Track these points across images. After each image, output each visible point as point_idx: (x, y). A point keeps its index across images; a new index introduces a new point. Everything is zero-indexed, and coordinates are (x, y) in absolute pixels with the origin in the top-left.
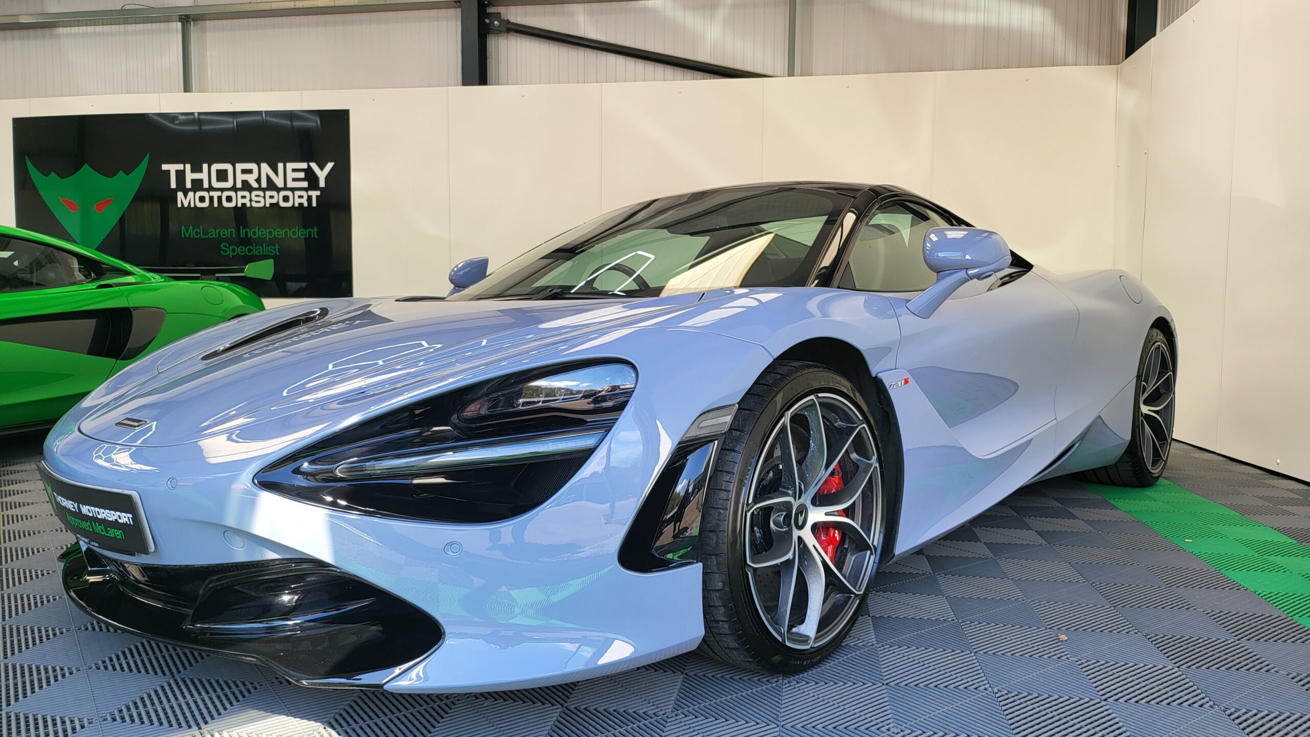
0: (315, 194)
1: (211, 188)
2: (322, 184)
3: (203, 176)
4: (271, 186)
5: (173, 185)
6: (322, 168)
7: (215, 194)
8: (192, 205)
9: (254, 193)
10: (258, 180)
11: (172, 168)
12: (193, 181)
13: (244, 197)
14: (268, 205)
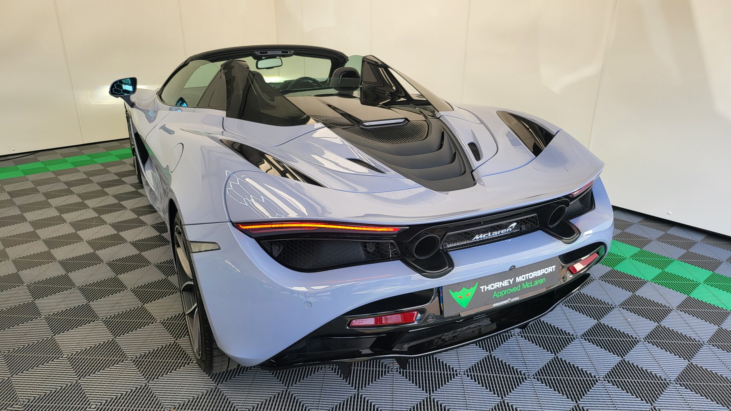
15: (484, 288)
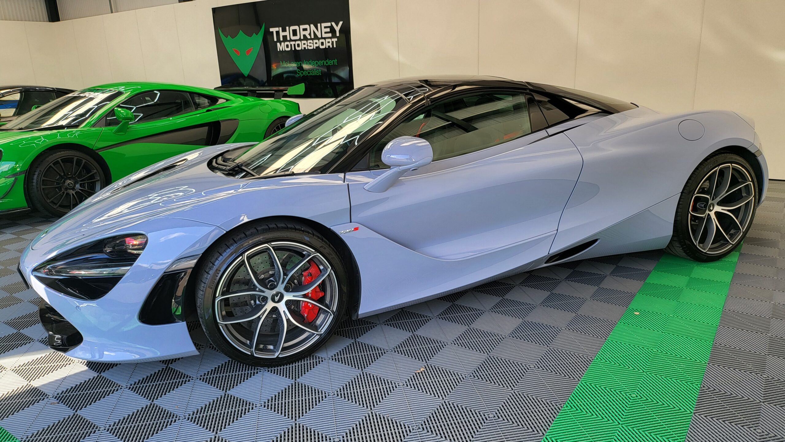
0: (335, 40)
1: (291, 40)
2: (338, 35)
3: (286, 33)
4: (316, 37)
5: (275, 40)
6: (337, 25)
7: (293, 43)
8: (284, 50)
9: (309, 41)
10: (310, 34)
11: (274, 30)
12: (283, 36)
13: (304, 44)
14: (315, 48)
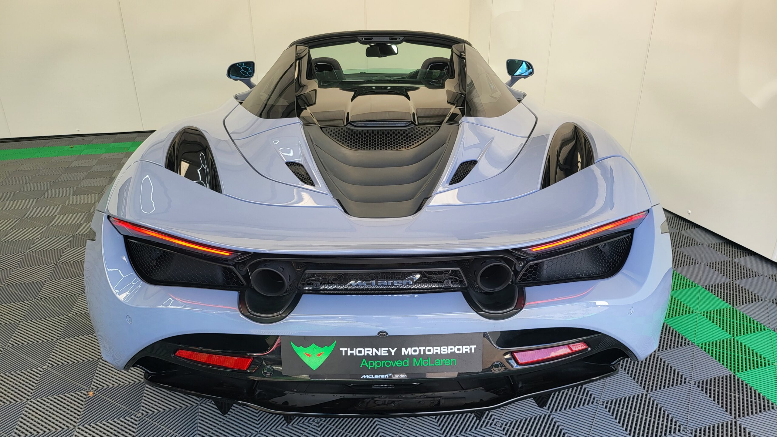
15: (346, 352)
